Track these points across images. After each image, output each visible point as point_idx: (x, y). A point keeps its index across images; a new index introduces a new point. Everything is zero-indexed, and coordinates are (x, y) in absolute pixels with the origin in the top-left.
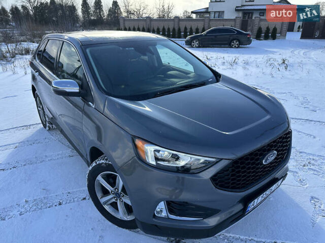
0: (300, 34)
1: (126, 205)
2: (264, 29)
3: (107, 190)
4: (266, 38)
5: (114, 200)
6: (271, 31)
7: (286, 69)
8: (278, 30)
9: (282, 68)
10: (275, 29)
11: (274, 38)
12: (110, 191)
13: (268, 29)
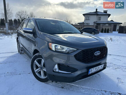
0: (118, 32)
1: (44, 72)
2: (104, 29)
3: (38, 66)
4: (105, 32)
5: (40, 70)
6: (107, 30)
7: (112, 41)
8: (110, 30)
9: (110, 41)
10: (108, 29)
11: (108, 32)
12: (39, 67)
13: (106, 29)
